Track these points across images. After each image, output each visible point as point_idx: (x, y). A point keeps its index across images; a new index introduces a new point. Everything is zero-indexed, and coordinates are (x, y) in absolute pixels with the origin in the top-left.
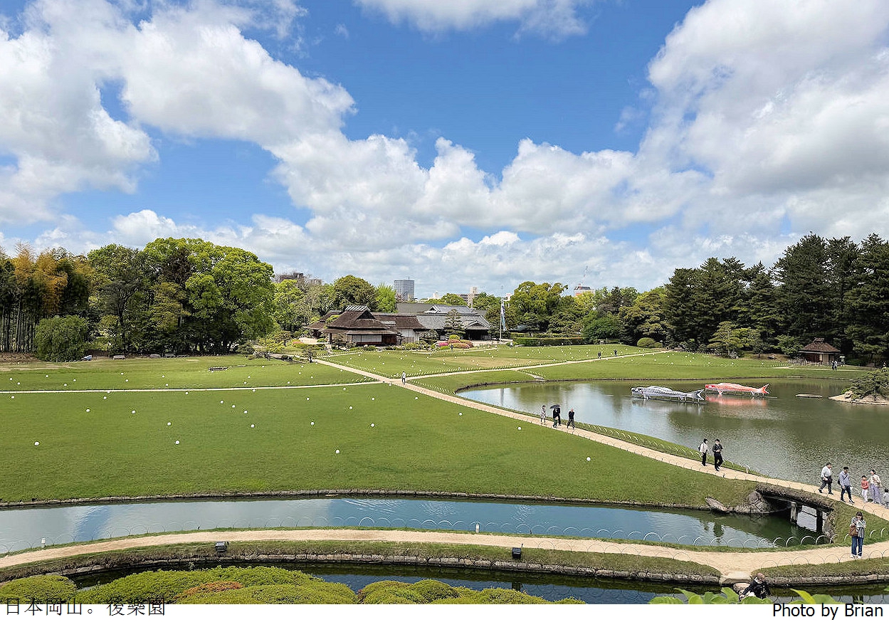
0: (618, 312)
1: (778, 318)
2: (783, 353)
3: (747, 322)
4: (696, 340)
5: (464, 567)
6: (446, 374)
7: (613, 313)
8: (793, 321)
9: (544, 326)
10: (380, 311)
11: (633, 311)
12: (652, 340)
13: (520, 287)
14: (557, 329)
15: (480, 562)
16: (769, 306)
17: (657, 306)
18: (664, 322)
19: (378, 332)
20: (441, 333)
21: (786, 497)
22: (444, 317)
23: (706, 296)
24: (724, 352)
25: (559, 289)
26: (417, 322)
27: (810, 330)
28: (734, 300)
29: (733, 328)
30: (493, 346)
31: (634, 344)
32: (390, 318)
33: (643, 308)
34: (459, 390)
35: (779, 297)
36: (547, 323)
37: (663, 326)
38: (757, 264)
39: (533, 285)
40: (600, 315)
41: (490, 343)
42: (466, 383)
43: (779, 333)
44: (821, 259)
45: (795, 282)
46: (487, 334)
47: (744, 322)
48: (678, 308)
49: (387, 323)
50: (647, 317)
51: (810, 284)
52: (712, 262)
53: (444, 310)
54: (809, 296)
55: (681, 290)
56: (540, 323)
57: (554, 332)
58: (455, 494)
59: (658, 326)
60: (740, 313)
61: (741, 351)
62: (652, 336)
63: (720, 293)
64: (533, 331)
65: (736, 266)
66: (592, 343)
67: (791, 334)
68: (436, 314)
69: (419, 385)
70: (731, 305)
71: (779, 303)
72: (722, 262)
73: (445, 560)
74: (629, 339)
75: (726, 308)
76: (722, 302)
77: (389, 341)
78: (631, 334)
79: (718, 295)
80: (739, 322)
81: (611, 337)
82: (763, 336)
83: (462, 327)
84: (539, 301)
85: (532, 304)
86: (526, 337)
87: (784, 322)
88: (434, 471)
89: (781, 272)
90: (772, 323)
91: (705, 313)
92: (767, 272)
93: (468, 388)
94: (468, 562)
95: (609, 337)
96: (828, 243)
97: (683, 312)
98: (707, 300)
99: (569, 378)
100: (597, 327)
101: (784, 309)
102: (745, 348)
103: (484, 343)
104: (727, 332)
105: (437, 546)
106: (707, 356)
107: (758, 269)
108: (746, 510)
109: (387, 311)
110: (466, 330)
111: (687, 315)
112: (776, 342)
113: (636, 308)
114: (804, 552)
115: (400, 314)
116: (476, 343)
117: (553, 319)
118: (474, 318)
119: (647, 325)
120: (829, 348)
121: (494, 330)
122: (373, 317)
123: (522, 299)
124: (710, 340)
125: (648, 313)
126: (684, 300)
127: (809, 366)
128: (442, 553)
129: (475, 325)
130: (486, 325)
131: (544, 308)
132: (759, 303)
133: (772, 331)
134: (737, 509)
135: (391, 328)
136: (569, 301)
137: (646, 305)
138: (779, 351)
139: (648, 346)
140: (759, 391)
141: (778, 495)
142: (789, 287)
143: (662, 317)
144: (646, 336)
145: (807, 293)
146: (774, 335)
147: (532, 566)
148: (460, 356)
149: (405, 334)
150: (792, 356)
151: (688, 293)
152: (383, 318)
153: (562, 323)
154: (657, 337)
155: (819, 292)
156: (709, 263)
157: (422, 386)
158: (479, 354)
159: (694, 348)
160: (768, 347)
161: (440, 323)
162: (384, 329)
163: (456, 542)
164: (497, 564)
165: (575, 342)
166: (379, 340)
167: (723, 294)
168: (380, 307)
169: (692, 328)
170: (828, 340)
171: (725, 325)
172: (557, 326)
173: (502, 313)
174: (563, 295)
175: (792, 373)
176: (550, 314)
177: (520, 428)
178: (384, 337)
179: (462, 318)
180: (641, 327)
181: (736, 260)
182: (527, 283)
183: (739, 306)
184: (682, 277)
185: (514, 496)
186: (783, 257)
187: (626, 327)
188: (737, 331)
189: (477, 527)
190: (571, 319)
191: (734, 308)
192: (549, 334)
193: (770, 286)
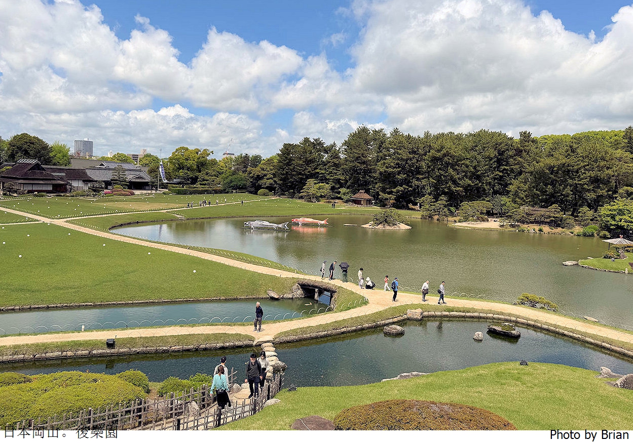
0: (246, 171)
1: (342, 178)
2: (342, 199)
3: (324, 180)
4: (294, 191)
5: (66, 358)
6: (104, 216)
7: (243, 172)
8: (350, 180)
9: (194, 180)
10: (54, 164)
11: (256, 171)
12: (267, 191)
13: (177, 150)
14: (204, 183)
15: (79, 352)
16: (337, 170)
17: (272, 168)
18: (275, 179)
19: (49, 182)
20: (108, 184)
21: (313, 286)
22: (111, 172)
23: (301, 162)
24: (309, 198)
25: (206, 153)
26: (86, 175)
27: (359, 186)
28: (318, 165)
29: (315, 183)
30: (152, 194)
31: (256, 193)
32: (61, 170)
33: (263, 169)
34: (113, 227)
35: (343, 164)
36: (197, 178)
37: (275, 181)
38: (332, 143)
39: (187, 149)
40: (234, 173)
41: (149, 192)
42: (120, 222)
43: (341, 186)
44: (367, 143)
45: (352, 155)
46: (148, 185)
47: (322, 180)
48: (284, 170)
49: (58, 174)
50: (265, 175)
51: (360, 157)
52: (306, 140)
53: (112, 166)
54: (359, 165)
55: (286, 158)
56: (192, 178)
57: (201, 185)
58: (83, 304)
59: (271, 181)
60: (320, 174)
61: (318, 198)
62: (267, 188)
63: (310, 160)
64: (186, 184)
65: (321, 144)
66: (227, 193)
67: (348, 188)
68: (106, 169)
69: (76, 224)
70: (316, 169)
71: (343, 168)
72: (312, 141)
73: (49, 355)
74: (253, 189)
75: (312, 171)
76: (310, 167)
77: (59, 189)
78: (254, 187)
79: (308, 162)
80: (319, 180)
81: (241, 188)
82: (333, 188)
83: (127, 179)
84: (191, 162)
85: (186, 164)
86: (179, 187)
87: (344, 180)
88: (67, 288)
89: (345, 149)
90: (338, 181)
91: (300, 174)
92: (338, 149)
93: (121, 225)
94: (69, 354)
95: (240, 189)
96: (372, 132)
97: (287, 172)
98: (301, 165)
99: (204, 217)
100: (231, 181)
101: (345, 172)
102: (321, 196)
103: (144, 192)
104: (312, 186)
105: (43, 345)
106: (299, 201)
107: (333, 146)
108: (290, 296)
109: (61, 165)
110: (130, 182)
111: (289, 175)
112: (339, 193)
113: (258, 168)
114: (309, 319)
115: (73, 168)
116: (137, 192)
117: (201, 175)
118: (138, 173)
119: (264, 181)
120: (367, 196)
121: (153, 183)
122: (43, 169)
123: (178, 159)
124: (301, 191)
125: (266, 172)
126: (288, 164)
127: (355, 207)
128: (47, 349)
129: (138, 178)
130: (148, 179)
131: (195, 167)
132: (332, 168)
133: (338, 186)
134: (285, 296)
135: (61, 179)
136: (214, 162)
137: (265, 167)
138: (340, 198)
139: (264, 195)
140: (323, 222)
141: (309, 286)
142: (348, 158)
143: (274, 175)
144: (263, 188)
145: (358, 162)
146: (339, 188)
147: (121, 350)
148: (121, 201)
149: (75, 184)
150: (347, 201)
151: (291, 160)
152: (55, 170)
153: (208, 178)
154: (271, 188)
155: (364, 163)
156: (305, 141)
157: (78, 225)
158: (138, 200)
159: (292, 196)
160: (334, 195)
161: (108, 176)
162: (55, 180)
163: (62, 340)
164: (94, 352)
165: (216, 192)
166: (50, 188)
167: (312, 161)
168: (54, 161)
169: (292, 183)
170: (367, 191)
171: (311, 182)
172: (204, 180)
173: (160, 169)
174: (209, 158)
175: (345, 211)
176: (200, 172)
177: (149, 253)
178: (55, 186)
179: (126, 173)
180: (260, 182)
181: (321, 140)
182: (183, 148)
183: (320, 169)
184: (288, 149)
185: (131, 302)
186: (347, 139)
187: (251, 182)
188: (318, 185)
189: (83, 327)
190: (215, 176)
191: (317, 171)
192: (198, 186)
193: (339, 157)
